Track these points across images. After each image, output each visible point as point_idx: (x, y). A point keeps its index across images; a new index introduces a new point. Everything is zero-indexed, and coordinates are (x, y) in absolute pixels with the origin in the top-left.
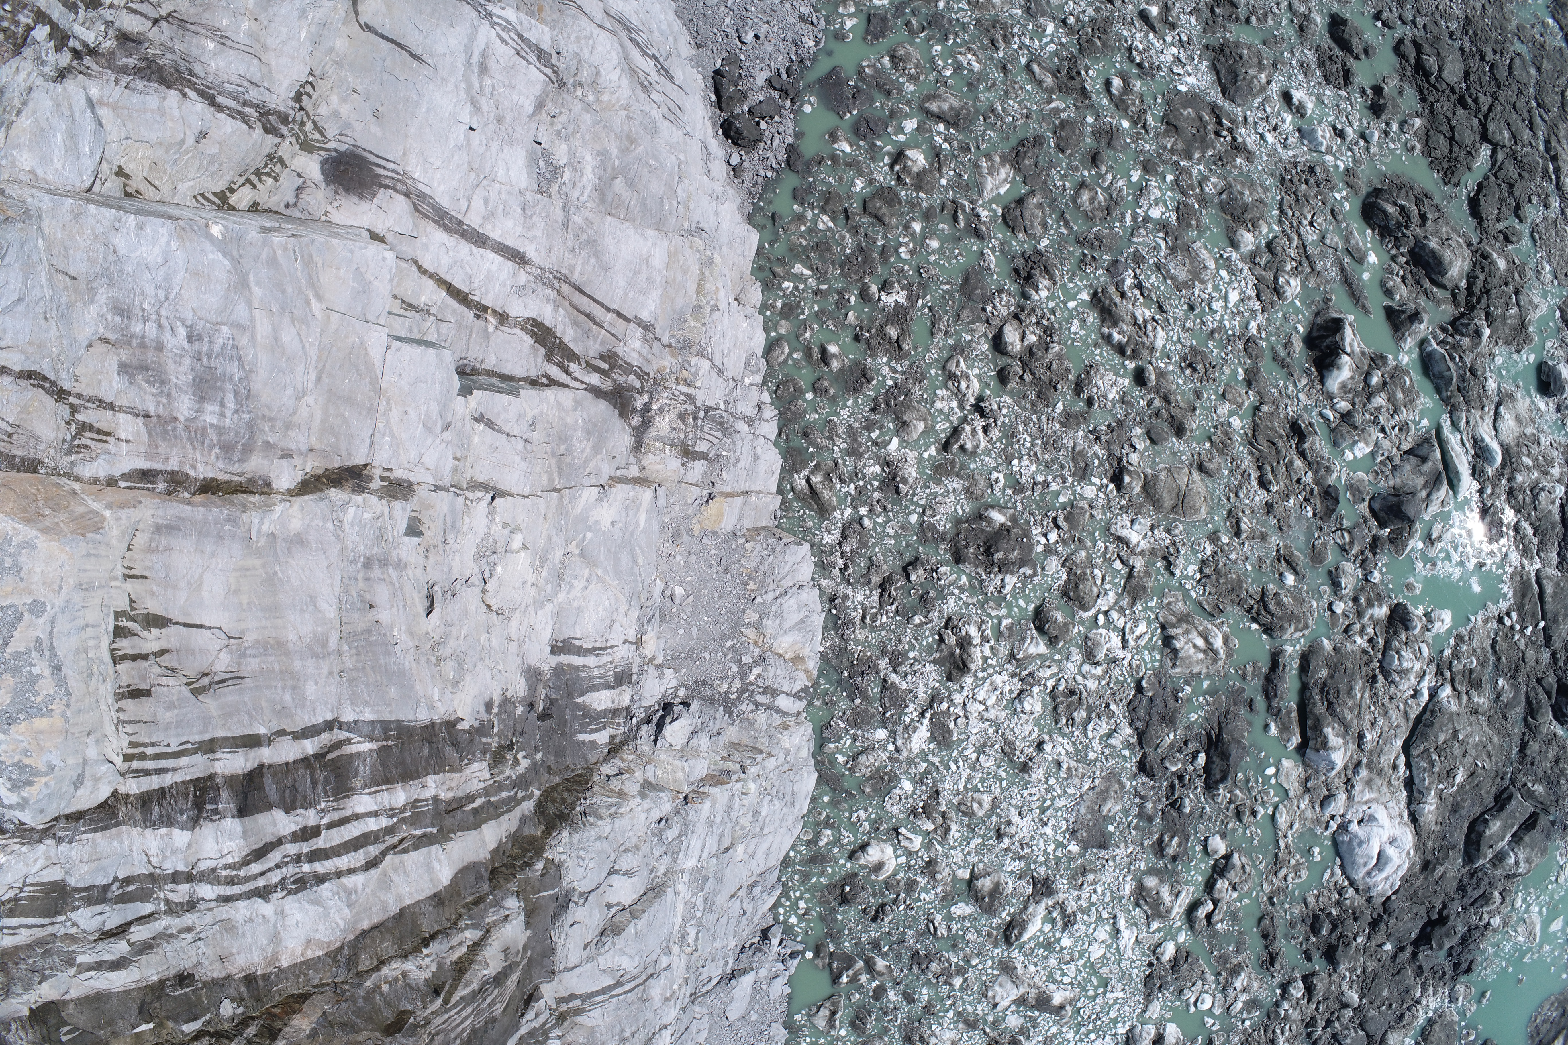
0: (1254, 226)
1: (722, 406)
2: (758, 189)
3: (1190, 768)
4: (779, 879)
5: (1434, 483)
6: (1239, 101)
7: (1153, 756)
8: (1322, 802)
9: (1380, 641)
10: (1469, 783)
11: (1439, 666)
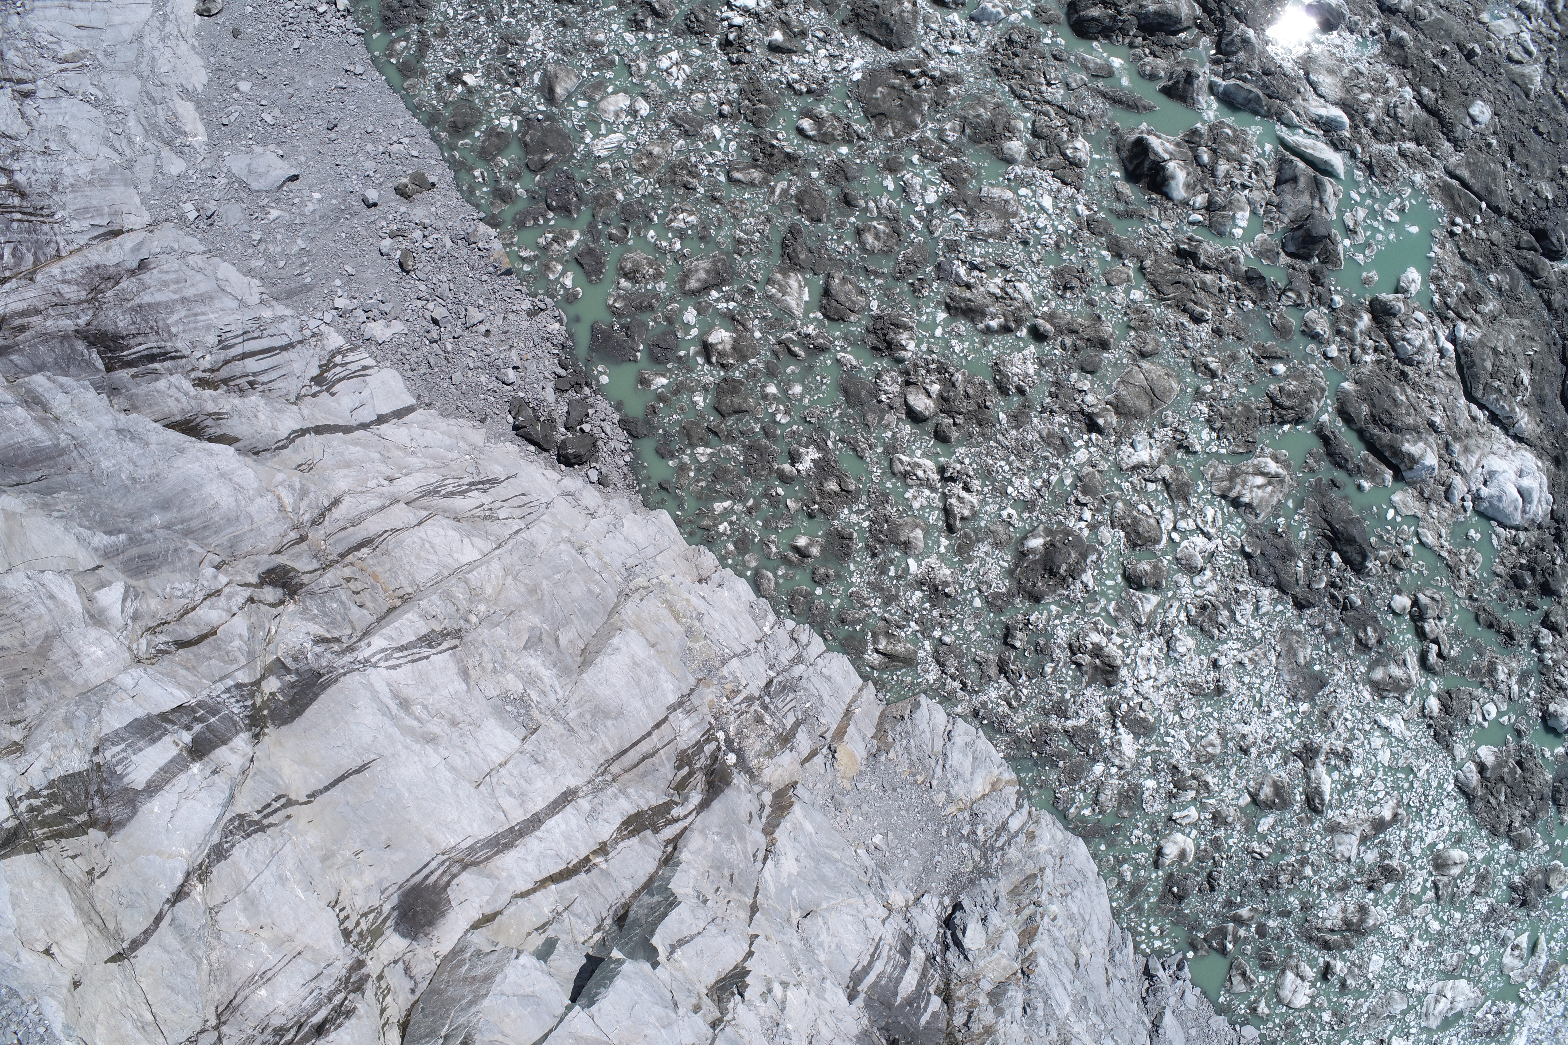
1: (773, 674)
2: (631, 477)
4: (1122, 928)
5: (1317, 188)
6: (907, 43)
7: (1300, 592)
8: (1447, 497)
9: (1383, 343)
10: (1536, 374)
11: (1439, 315)
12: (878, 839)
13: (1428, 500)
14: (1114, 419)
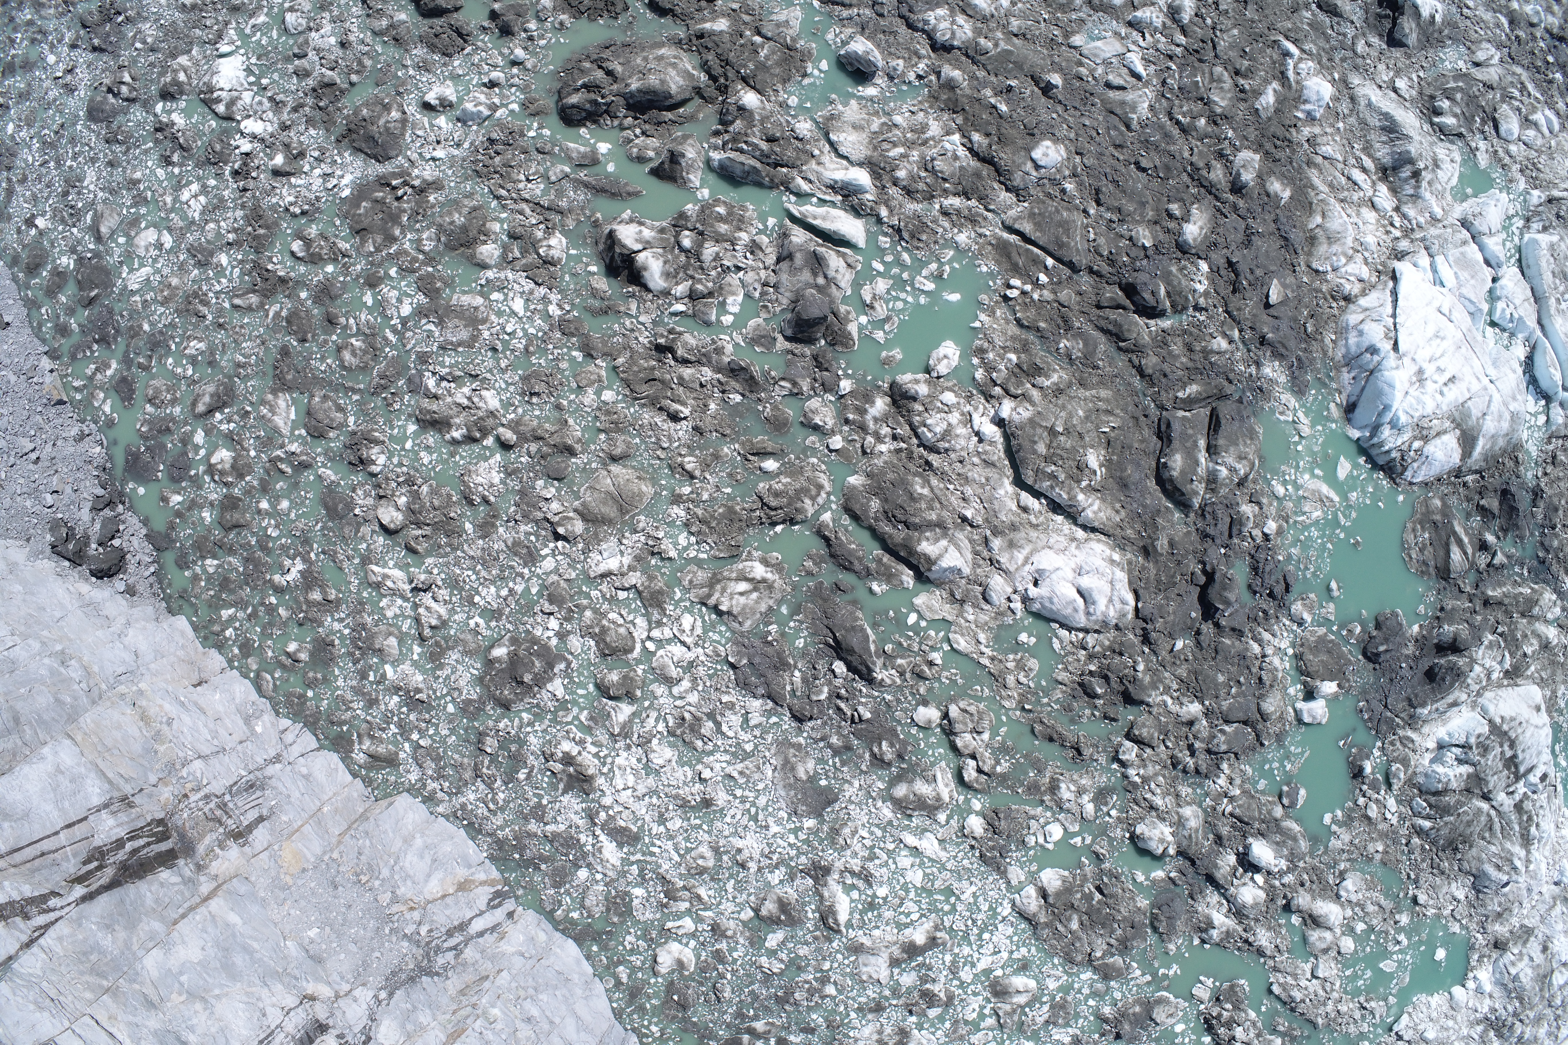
0: (485, 234)
1: (244, 773)
2: (156, 586)
3: (839, 682)
4: (626, 1030)
5: (817, 263)
6: (393, 153)
7: (796, 704)
8: (985, 599)
9: (903, 430)
10: (1113, 453)
11: (983, 393)
12: (313, 933)
13: (962, 602)
14: (578, 526)
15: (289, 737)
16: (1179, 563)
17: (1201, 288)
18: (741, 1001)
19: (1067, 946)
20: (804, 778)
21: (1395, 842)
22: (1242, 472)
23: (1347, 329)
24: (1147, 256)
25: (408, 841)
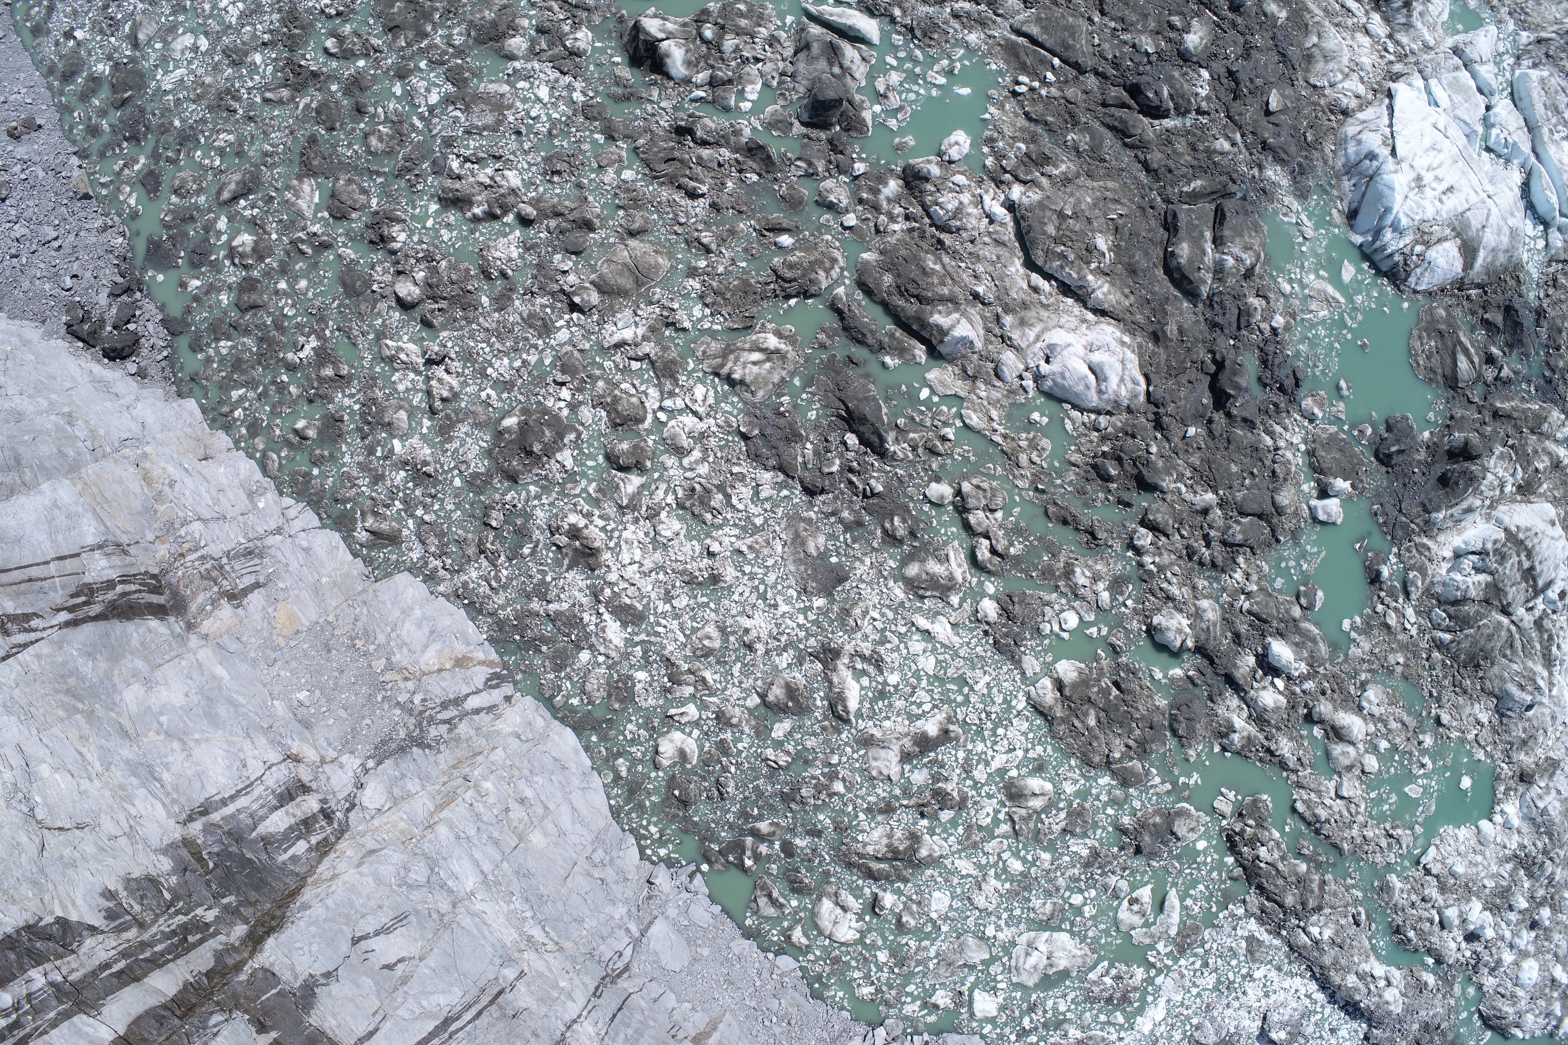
0: (514, 29)
1: (243, 541)
2: (168, 370)
3: (851, 455)
4: (624, 830)
5: (833, 53)
7: (808, 476)
8: (997, 376)
9: (916, 210)
10: (1121, 239)
11: (993, 179)
12: (302, 695)
13: (974, 378)
14: (594, 297)
15: (292, 513)
16: (1189, 350)
17: (1203, 93)
18: (746, 798)
19: (1084, 745)
20: (815, 554)
21: (1416, 655)
22: (1248, 262)
23: (1346, 140)
24: (1150, 62)
25: (406, 612)
